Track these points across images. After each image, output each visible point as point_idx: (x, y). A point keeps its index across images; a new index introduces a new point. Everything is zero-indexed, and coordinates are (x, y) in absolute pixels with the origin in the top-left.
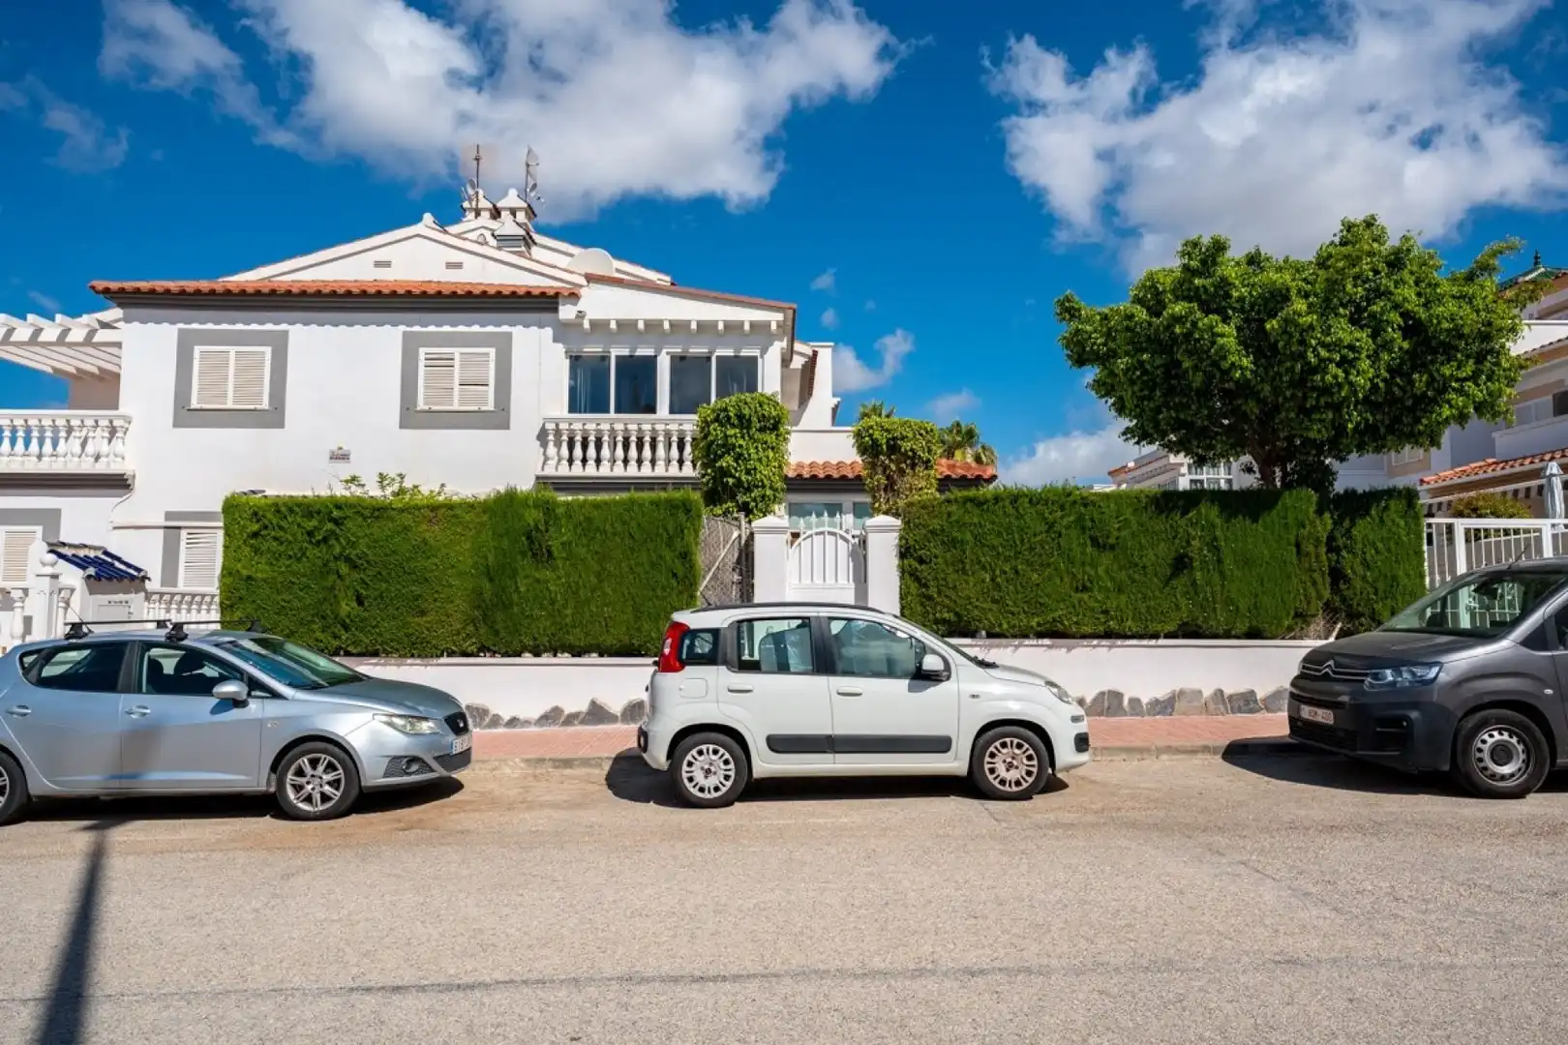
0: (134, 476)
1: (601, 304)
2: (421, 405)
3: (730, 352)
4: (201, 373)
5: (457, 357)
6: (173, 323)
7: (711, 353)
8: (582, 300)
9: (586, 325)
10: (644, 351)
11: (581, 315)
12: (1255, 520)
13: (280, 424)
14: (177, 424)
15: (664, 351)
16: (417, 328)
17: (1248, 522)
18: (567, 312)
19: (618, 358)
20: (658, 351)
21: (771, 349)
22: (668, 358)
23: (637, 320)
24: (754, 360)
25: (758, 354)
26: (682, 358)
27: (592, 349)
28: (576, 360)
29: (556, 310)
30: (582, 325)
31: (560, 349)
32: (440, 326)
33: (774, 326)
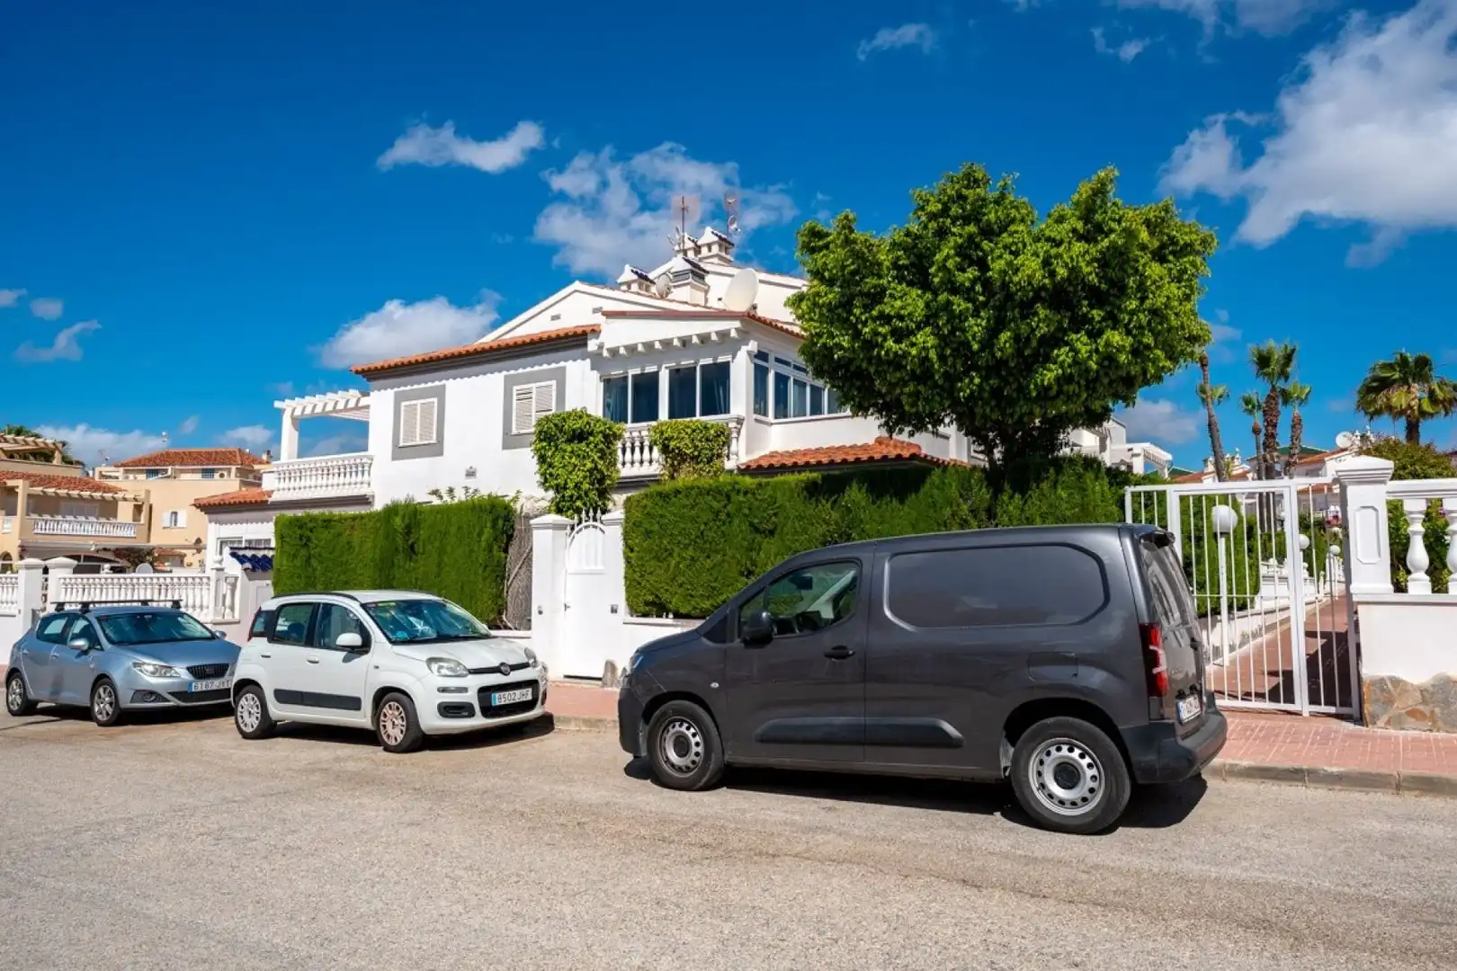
0: (373, 496)
1: (616, 335)
2: (514, 431)
3: (709, 361)
4: (405, 421)
5: (534, 391)
6: (392, 388)
7: (696, 363)
8: (602, 335)
9: (605, 354)
10: (650, 369)
11: (601, 347)
12: (902, 502)
13: (441, 454)
14: (394, 458)
15: (664, 366)
16: (512, 372)
17: (895, 503)
18: (592, 345)
19: (634, 376)
20: (660, 368)
21: (739, 353)
22: (667, 371)
23: (636, 345)
24: (728, 363)
25: (730, 360)
26: (678, 371)
27: (616, 373)
28: (608, 383)
29: (585, 345)
30: (601, 354)
31: (596, 374)
32: (516, 369)
33: (733, 334)
